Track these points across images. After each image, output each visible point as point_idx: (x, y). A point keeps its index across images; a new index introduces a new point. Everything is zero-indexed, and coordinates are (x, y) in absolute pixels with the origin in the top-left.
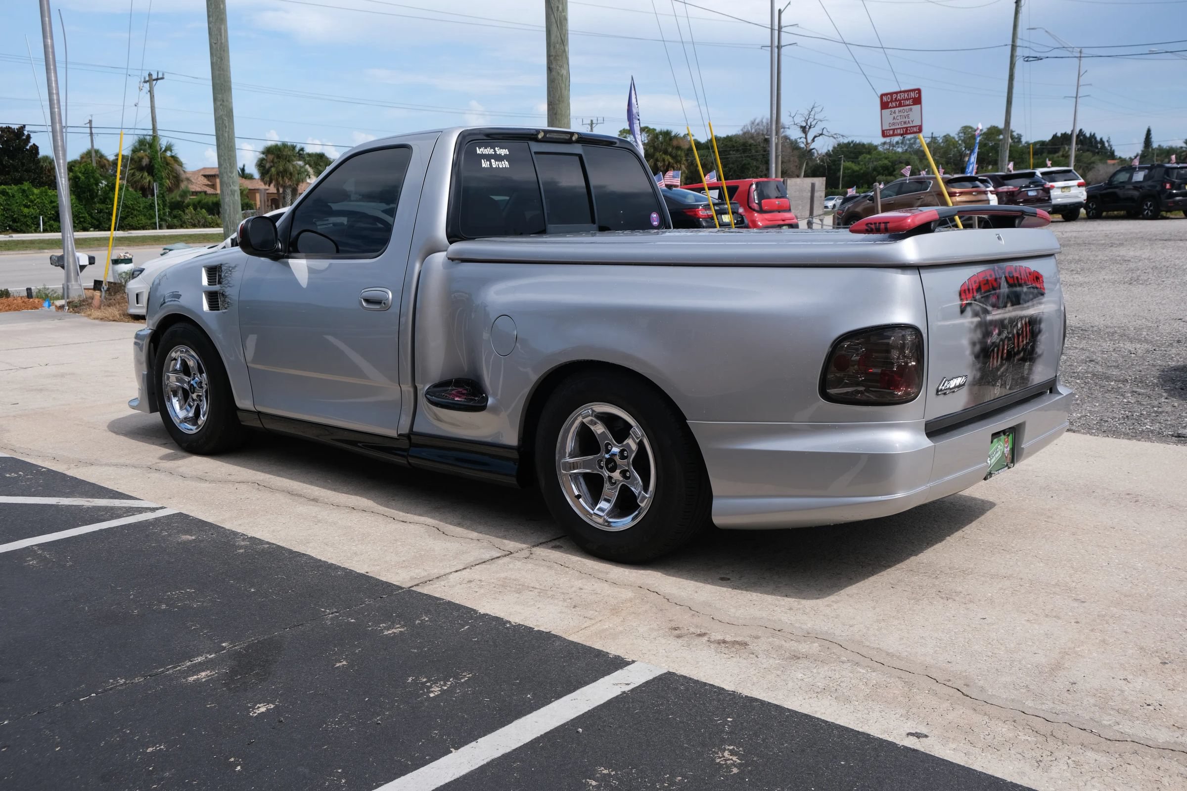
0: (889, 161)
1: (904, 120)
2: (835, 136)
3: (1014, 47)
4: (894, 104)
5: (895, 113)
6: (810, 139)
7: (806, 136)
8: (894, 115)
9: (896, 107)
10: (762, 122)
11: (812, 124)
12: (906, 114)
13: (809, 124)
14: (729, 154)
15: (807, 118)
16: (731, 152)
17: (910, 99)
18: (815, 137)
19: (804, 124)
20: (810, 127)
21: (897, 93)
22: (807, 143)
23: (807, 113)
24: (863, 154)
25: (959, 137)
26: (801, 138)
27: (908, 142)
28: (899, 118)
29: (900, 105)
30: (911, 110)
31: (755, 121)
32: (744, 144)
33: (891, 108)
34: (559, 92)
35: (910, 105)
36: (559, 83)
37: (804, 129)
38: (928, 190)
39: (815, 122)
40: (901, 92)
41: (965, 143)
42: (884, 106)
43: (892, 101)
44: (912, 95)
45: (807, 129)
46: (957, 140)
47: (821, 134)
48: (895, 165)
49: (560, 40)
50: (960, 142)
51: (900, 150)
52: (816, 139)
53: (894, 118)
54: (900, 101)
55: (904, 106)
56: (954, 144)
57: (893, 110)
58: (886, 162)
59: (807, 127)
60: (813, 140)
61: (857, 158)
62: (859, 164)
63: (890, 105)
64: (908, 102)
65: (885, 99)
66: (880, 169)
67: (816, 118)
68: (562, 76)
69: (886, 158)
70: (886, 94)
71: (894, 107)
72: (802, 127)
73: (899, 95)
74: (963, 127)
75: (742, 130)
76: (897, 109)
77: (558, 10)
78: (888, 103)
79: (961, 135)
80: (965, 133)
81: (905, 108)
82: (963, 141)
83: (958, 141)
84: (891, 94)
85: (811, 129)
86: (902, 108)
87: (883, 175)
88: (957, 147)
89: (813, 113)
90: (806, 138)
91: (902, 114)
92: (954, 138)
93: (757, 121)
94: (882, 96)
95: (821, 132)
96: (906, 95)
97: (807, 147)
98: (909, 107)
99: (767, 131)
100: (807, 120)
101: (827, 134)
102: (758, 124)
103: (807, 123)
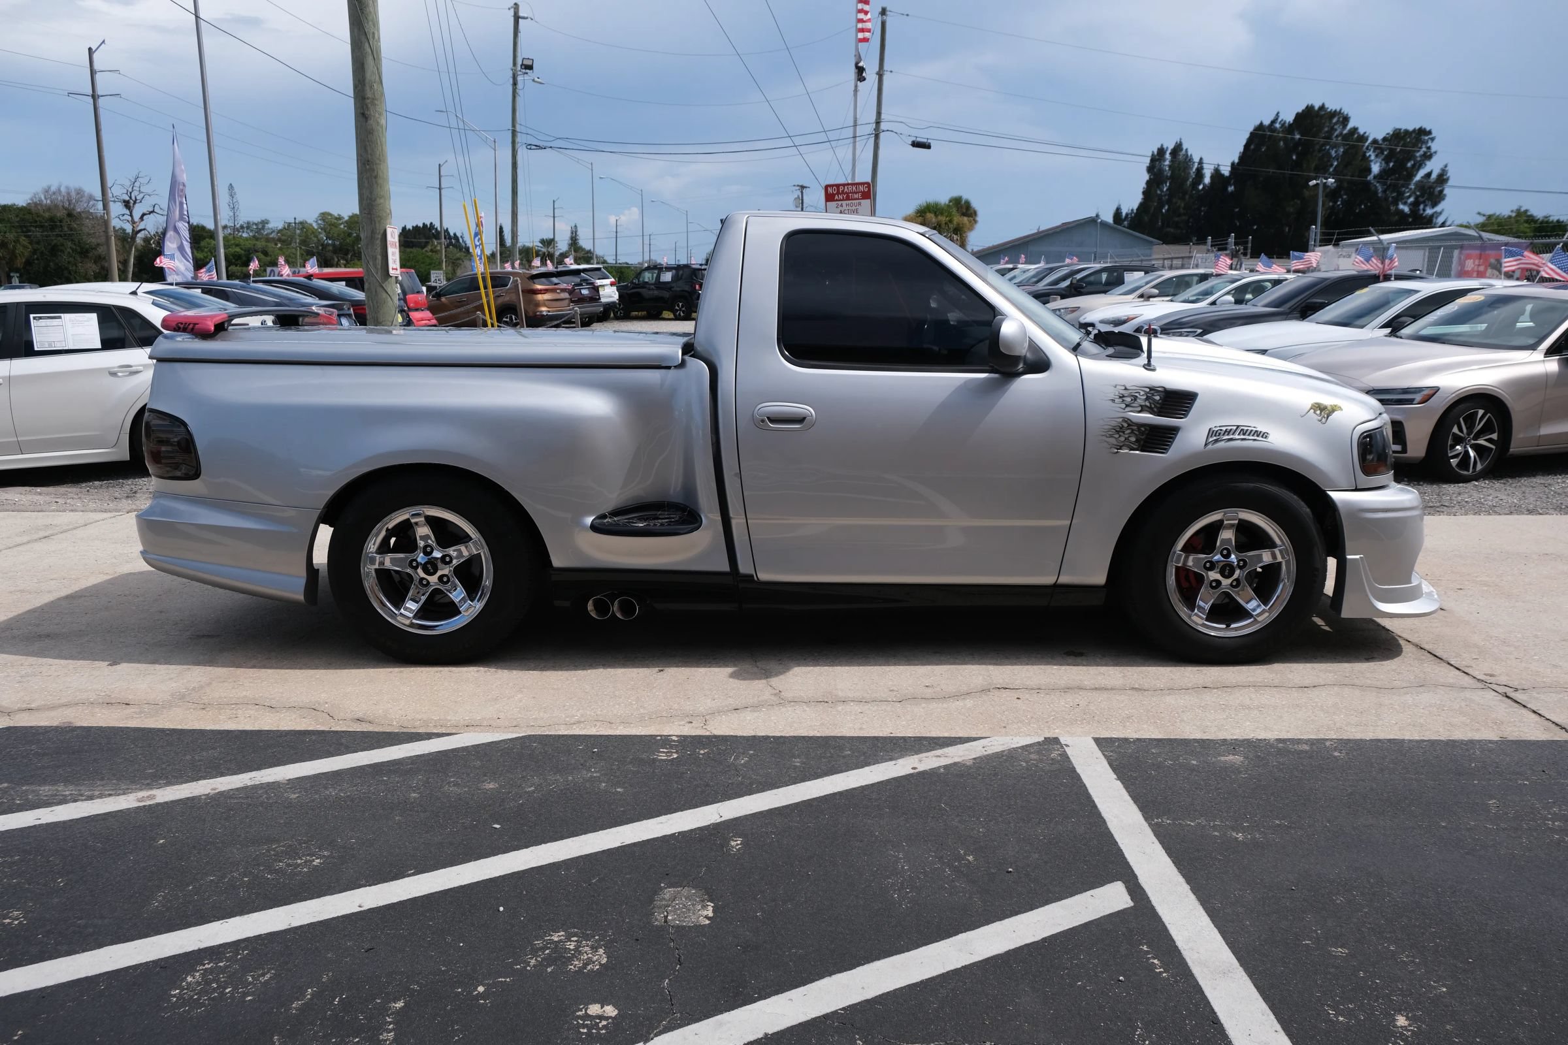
0: (241, 249)
3: (514, 133)
4: (841, 197)
5: (842, 206)
6: (137, 217)
7: (131, 213)
8: (840, 208)
9: (843, 200)
11: (138, 198)
12: (854, 208)
13: (133, 198)
14: (30, 231)
15: (130, 190)
16: (33, 229)
17: (858, 193)
18: (144, 215)
19: (127, 198)
20: (135, 202)
21: (844, 185)
22: (133, 222)
23: (127, 183)
24: (204, 238)
25: (319, 224)
26: (123, 215)
27: (255, 227)
28: (846, 212)
29: (848, 199)
30: (860, 204)
31: (47, 189)
32: (52, 219)
33: (837, 200)
34: (380, 148)
35: (859, 199)
36: (379, 137)
37: (127, 204)
39: (142, 195)
40: (848, 184)
41: (325, 232)
42: (829, 198)
43: (838, 193)
44: (861, 188)
45: (132, 205)
46: (316, 227)
47: (151, 213)
48: (250, 254)
49: (378, 78)
50: (320, 230)
51: (245, 235)
52: (145, 217)
53: (841, 212)
54: (847, 194)
55: (852, 199)
56: (313, 233)
57: (840, 203)
58: (238, 249)
59: (132, 202)
60: (142, 218)
61: (199, 243)
62: (202, 251)
63: (836, 197)
64: (856, 196)
65: (830, 190)
66: (231, 257)
67: (142, 190)
68: (382, 126)
69: (237, 245)
70: (832, 186)
71: (840, 200)
72: (124, 201)
73: (846, 187)
75: (32, 199)
76: (844, 203)
78: (833, 195)
79: (320, 222)
80: (324, 220)
81: (853, 201)
82: (322, 229)
83: (317, 230)
84: (838, 186)
85: (137, 205)
86: (850, 202)
87: (236, 266)
89: (137, 184)
90: (131, 215)
91: (850, 208)
92: (311, 225)
93: (53, 189)
94: (827, 187)
95: (151, 209)
96: (854, 188)
97: (132, 230)
98: (858, 201)
99: (70, 201)
100: (131, 193)
101: (161, 212)
102: (54, 193)
103: (131, 197)
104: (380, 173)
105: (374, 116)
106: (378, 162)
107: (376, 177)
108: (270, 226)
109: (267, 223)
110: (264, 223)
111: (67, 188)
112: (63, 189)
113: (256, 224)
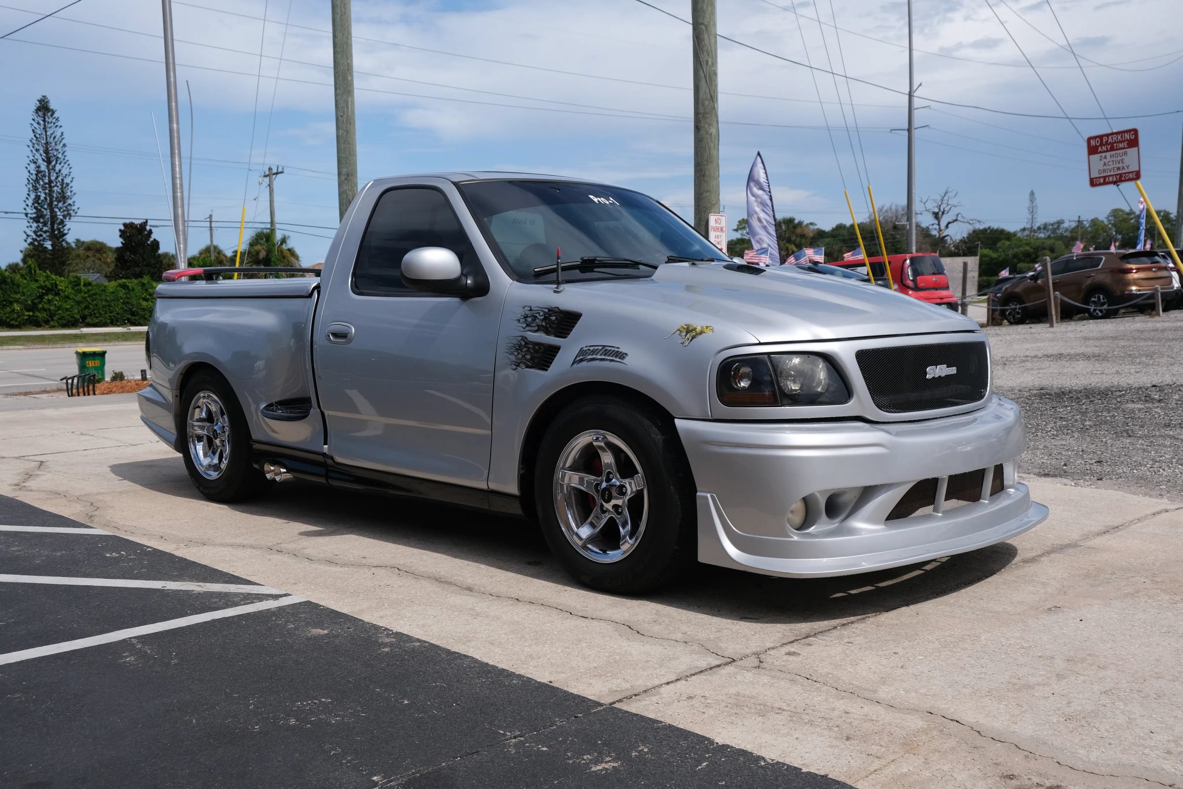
0: (1031, 247)
1: (1118, 165)
2: (971, 222)
4: (1104, 148)
5: (1105, 157)
6: (943, 226)
7: (939, 222)
8: (1104, 160)
9: (1107, 151)
10: (891, 208)
11: (946, 209)
12: (1119, 158)
13: (942, 210)
15: (940, 203)
17: (1125, 141)
18: (949, 223)
19: (936, 210)
20: (943, 213)
21: (1107, 135)
22: (940, 230)
23: (939, 198)
24: (1001, 240)
25: (1109, 220)
26: (933, 225)
27: (1051, 227)
28: (1111, 163)
29: (1112, 149)
30: (1126, 153)
31: (883, 207)
33: (1100, 152)
34: (708, 152)
35: (1124, 148)
36: (708, 143)
37: (936, 216)
38: (1100, 267)
39: (949, 207)
40: (1113, 134)
41: (1115, 227)
42: (1092, 150)
43: (1102, 145)
44: (1127, 136)
45: (940, 216)
46: (1106, 223)
47: (956, 220)
48: (1038, 251)
49: (709, 96)
50: (1110, 226)
51: (1042, 235)
52: (950, 225)
53: (1105, 164)
54: (1112, 144)
55: (1119, 149)
56: (1103, 228)
57: (1103, 155)
58: (1028, 248)
59: (940, 213)
60: (947, 227)
61: (995, 244)
62: (997, 251)
63: (1100, 149)
64: (1121, 145)
65: (1093, 143)
66: (1021, 255)
67: (949, 203)
68: (711, 134)
69: (1028, 244)
70: (1095, 138)
71: (1104, 152)
72: (934, 213)
73: (1110, 137)
74: (1113, 210)
75: (869, 217)
76: (1108, 154)
77: (707, 64)
78: (1096, 147)
79: (1110, 218)
81: (1118, 152)
82: (1113, 225)
84: (1101, 137)
85: (944, 216)
86: (1114, 152)
87: (1024, 262)
88: (1107, 232)
89: (946, 198)
90: (939, 224)
91: (1115, 159)
92: (1102, 222)
93: (885, 209)
94: (1089, 140)
95: (955, 218)
96: (1119, 137)
97: (940, 234)
98: (1123, 151)
99: (897, 218)
100: (940, 206)
101: (962, 220)
102: (887, 211)
103: (940, 209)
104: (707, 173)
105: (704, 127)
106: (706, 163)
107: (704, 176)
108: (1066, 225)
109: (1063, 223)
110: (1060, 223)
111: (897, 206)
112: (893, 208)
113: (1052, 225)
